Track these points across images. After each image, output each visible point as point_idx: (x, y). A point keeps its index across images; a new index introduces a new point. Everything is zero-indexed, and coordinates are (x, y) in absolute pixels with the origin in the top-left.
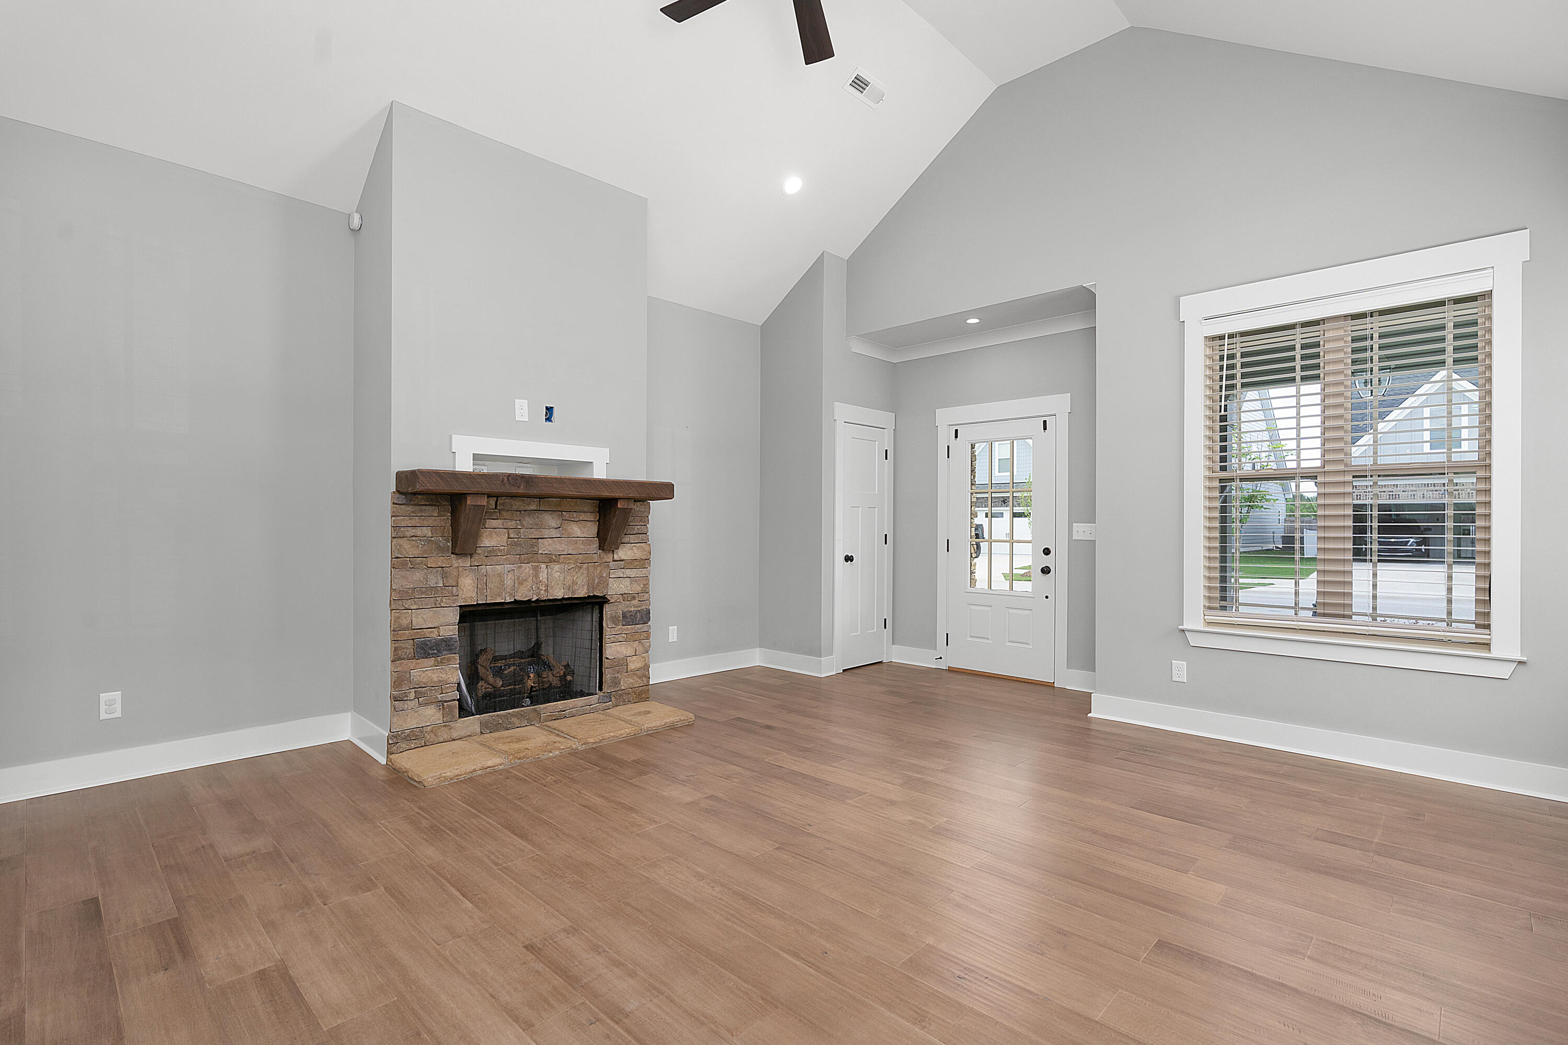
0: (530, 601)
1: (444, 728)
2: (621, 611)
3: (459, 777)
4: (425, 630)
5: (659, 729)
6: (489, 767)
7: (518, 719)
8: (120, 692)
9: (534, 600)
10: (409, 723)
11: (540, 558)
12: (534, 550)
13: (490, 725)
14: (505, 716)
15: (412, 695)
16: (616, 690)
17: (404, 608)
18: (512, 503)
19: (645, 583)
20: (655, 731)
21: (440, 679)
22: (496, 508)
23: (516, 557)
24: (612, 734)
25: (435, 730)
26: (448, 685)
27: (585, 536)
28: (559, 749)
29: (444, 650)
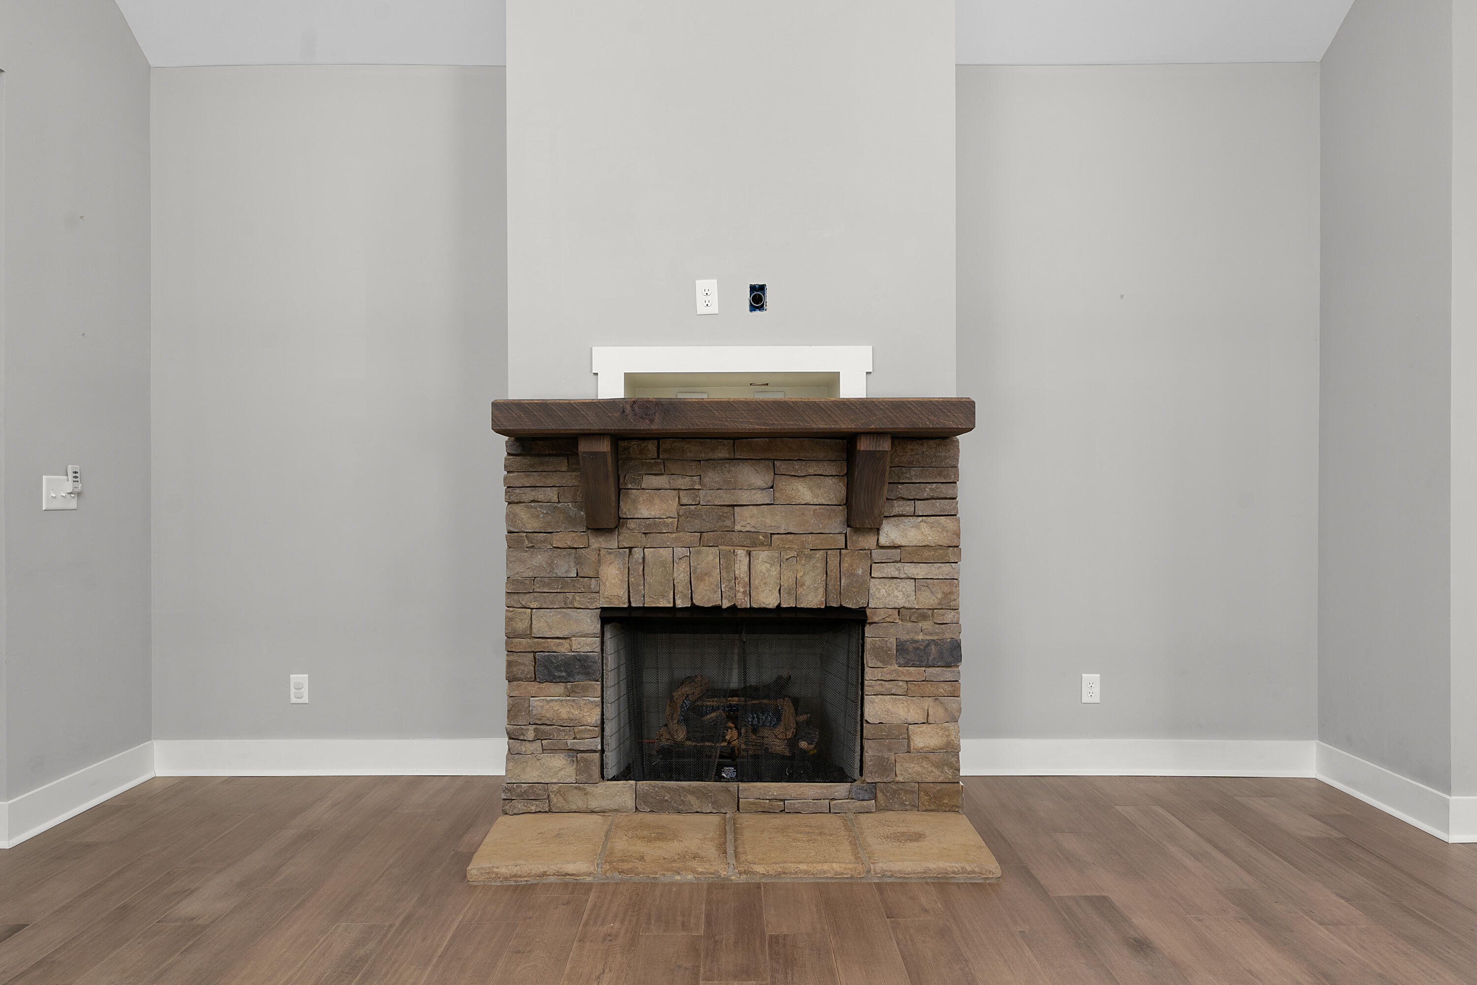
0: (718, 608)
1: (576, 791)
2: (893, 640)
3: (518, 879)
4: (549, 640)
5: (911, 878)
6: (569, 875)
7: (698, 798)
8: (307, 675)
9: (724, 606)
10: (528, 773)
11: (735, 537)
12: (725, 524)
13: (652, 800)
14: (675, 790)
15: (531, 735)
16: (885, 780)
17: (520, 606)
18: (685, 448)
19: (947, 589)
20: (899, 881)
21: (571, 716)
22: (658, 457)
23: (695, 536)
24: (803, 867)
25: (564, 793)
26: (583, 727)
27: (820, 502)
28: (694, 871)
29: (578, 673)
